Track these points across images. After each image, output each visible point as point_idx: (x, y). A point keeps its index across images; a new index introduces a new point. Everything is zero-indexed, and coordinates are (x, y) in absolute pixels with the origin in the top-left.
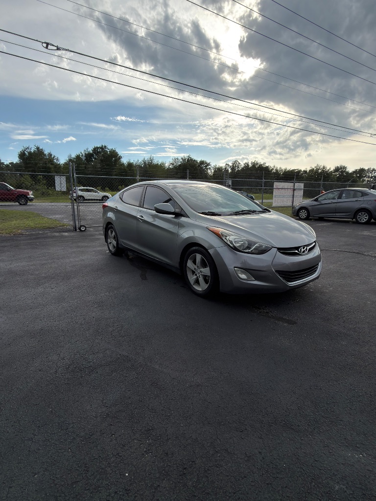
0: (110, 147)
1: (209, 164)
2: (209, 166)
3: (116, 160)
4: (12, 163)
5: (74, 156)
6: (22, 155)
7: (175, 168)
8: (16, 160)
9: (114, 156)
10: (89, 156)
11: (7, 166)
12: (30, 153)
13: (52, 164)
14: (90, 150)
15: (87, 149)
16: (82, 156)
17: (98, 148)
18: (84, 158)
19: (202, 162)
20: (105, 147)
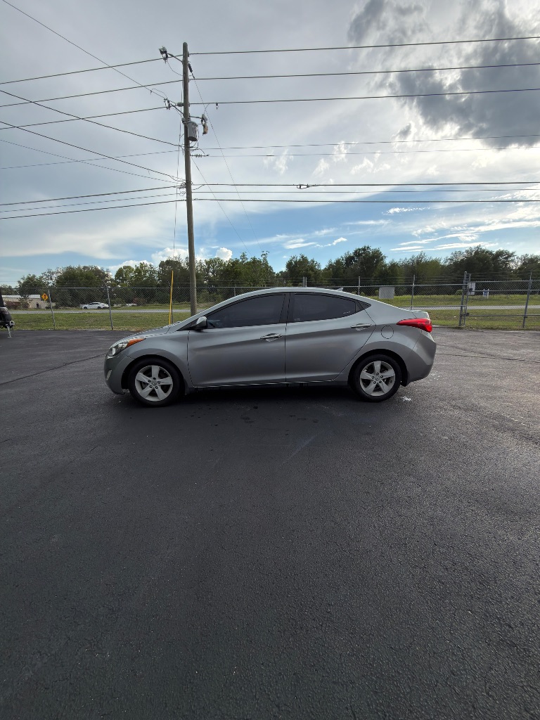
0: (373, 247)
1: (511, 255)
2: (512, 258)
3: (377, 262)
4: (281, 272)
5: (333, 261)
6: (289, 265)
7: (456, 263)
8: (284, 269)
9: (377, 256)
10: (349, 259)
11: (278, 274)
12: (296, 262)
13: (313, 271)
14: (351, 252)
15: (348, 252)
16: (343, 260)
17: (359, 250)
18: (344, 262)
19: (500, 254)
20: (368, 247)
